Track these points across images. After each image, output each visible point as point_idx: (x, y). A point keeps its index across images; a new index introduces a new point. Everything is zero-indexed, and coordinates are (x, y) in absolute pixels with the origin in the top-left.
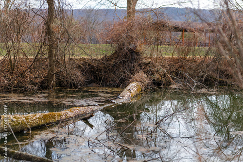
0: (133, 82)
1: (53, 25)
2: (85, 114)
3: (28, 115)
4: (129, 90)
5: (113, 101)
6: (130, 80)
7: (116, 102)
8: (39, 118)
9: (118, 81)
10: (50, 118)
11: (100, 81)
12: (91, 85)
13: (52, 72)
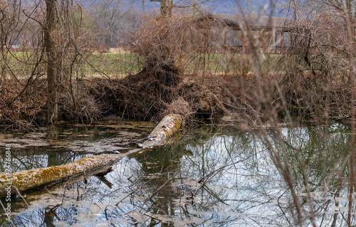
0: (169, 113)
1: (53, 33)
2: (100, 167)
3: (21, 173)
4: (164, 127)
5: (141, 145)
6: (165, 111)
7: (144, 146)
8: (36, 176)
9: (147, 112)
10: (52, 175)
11: (122, 111)
12: (109, 117)
13: (53, 100)
